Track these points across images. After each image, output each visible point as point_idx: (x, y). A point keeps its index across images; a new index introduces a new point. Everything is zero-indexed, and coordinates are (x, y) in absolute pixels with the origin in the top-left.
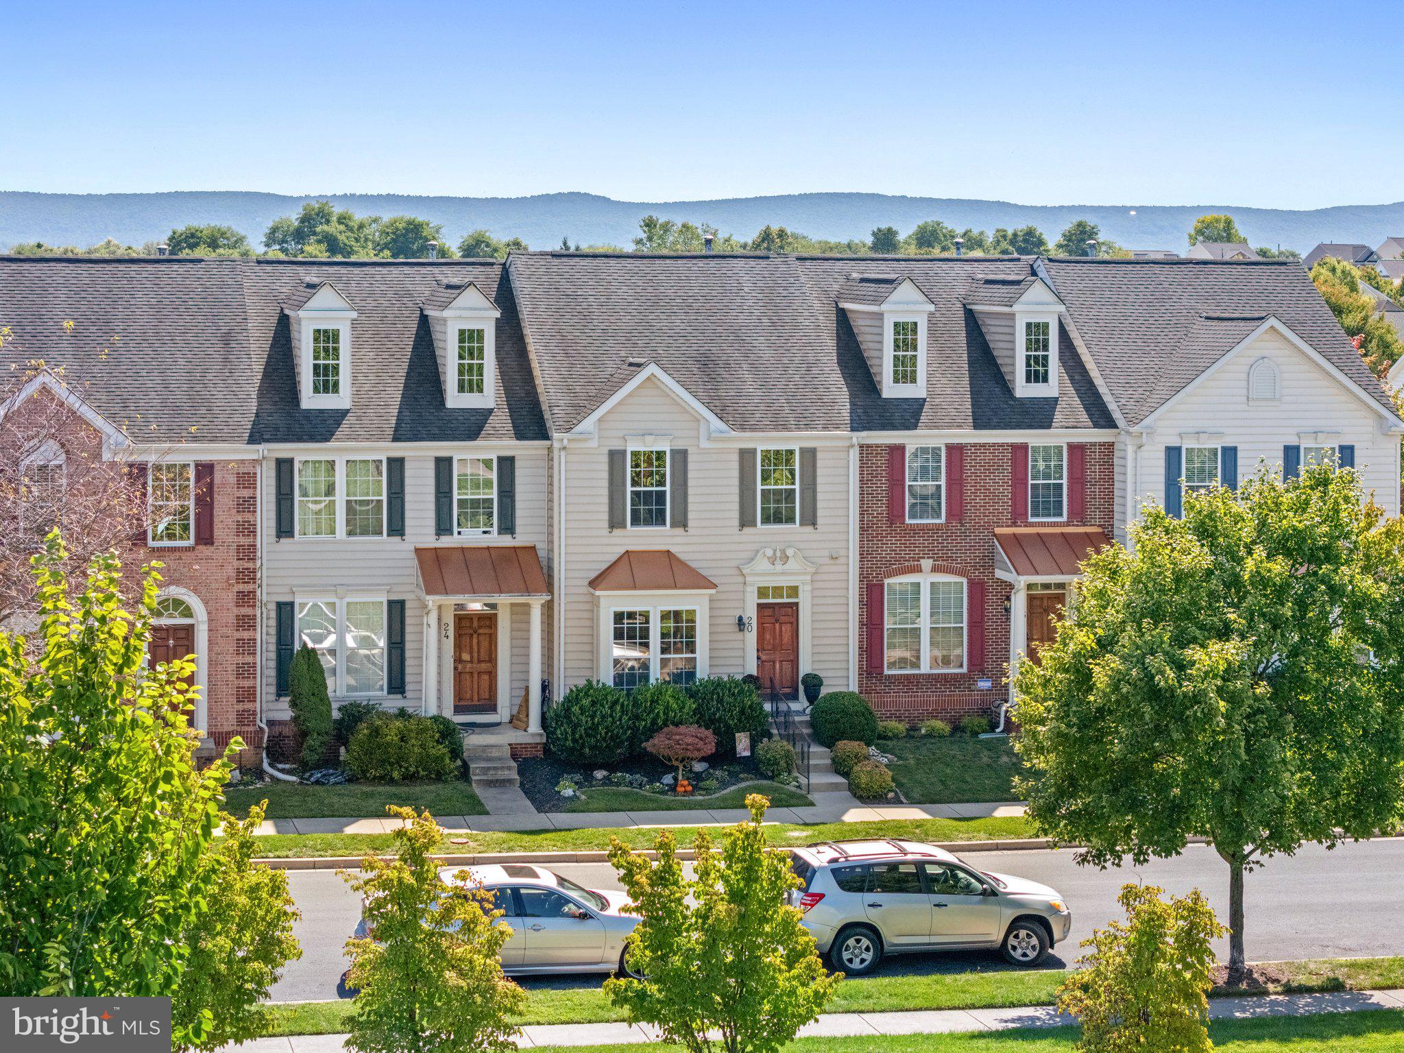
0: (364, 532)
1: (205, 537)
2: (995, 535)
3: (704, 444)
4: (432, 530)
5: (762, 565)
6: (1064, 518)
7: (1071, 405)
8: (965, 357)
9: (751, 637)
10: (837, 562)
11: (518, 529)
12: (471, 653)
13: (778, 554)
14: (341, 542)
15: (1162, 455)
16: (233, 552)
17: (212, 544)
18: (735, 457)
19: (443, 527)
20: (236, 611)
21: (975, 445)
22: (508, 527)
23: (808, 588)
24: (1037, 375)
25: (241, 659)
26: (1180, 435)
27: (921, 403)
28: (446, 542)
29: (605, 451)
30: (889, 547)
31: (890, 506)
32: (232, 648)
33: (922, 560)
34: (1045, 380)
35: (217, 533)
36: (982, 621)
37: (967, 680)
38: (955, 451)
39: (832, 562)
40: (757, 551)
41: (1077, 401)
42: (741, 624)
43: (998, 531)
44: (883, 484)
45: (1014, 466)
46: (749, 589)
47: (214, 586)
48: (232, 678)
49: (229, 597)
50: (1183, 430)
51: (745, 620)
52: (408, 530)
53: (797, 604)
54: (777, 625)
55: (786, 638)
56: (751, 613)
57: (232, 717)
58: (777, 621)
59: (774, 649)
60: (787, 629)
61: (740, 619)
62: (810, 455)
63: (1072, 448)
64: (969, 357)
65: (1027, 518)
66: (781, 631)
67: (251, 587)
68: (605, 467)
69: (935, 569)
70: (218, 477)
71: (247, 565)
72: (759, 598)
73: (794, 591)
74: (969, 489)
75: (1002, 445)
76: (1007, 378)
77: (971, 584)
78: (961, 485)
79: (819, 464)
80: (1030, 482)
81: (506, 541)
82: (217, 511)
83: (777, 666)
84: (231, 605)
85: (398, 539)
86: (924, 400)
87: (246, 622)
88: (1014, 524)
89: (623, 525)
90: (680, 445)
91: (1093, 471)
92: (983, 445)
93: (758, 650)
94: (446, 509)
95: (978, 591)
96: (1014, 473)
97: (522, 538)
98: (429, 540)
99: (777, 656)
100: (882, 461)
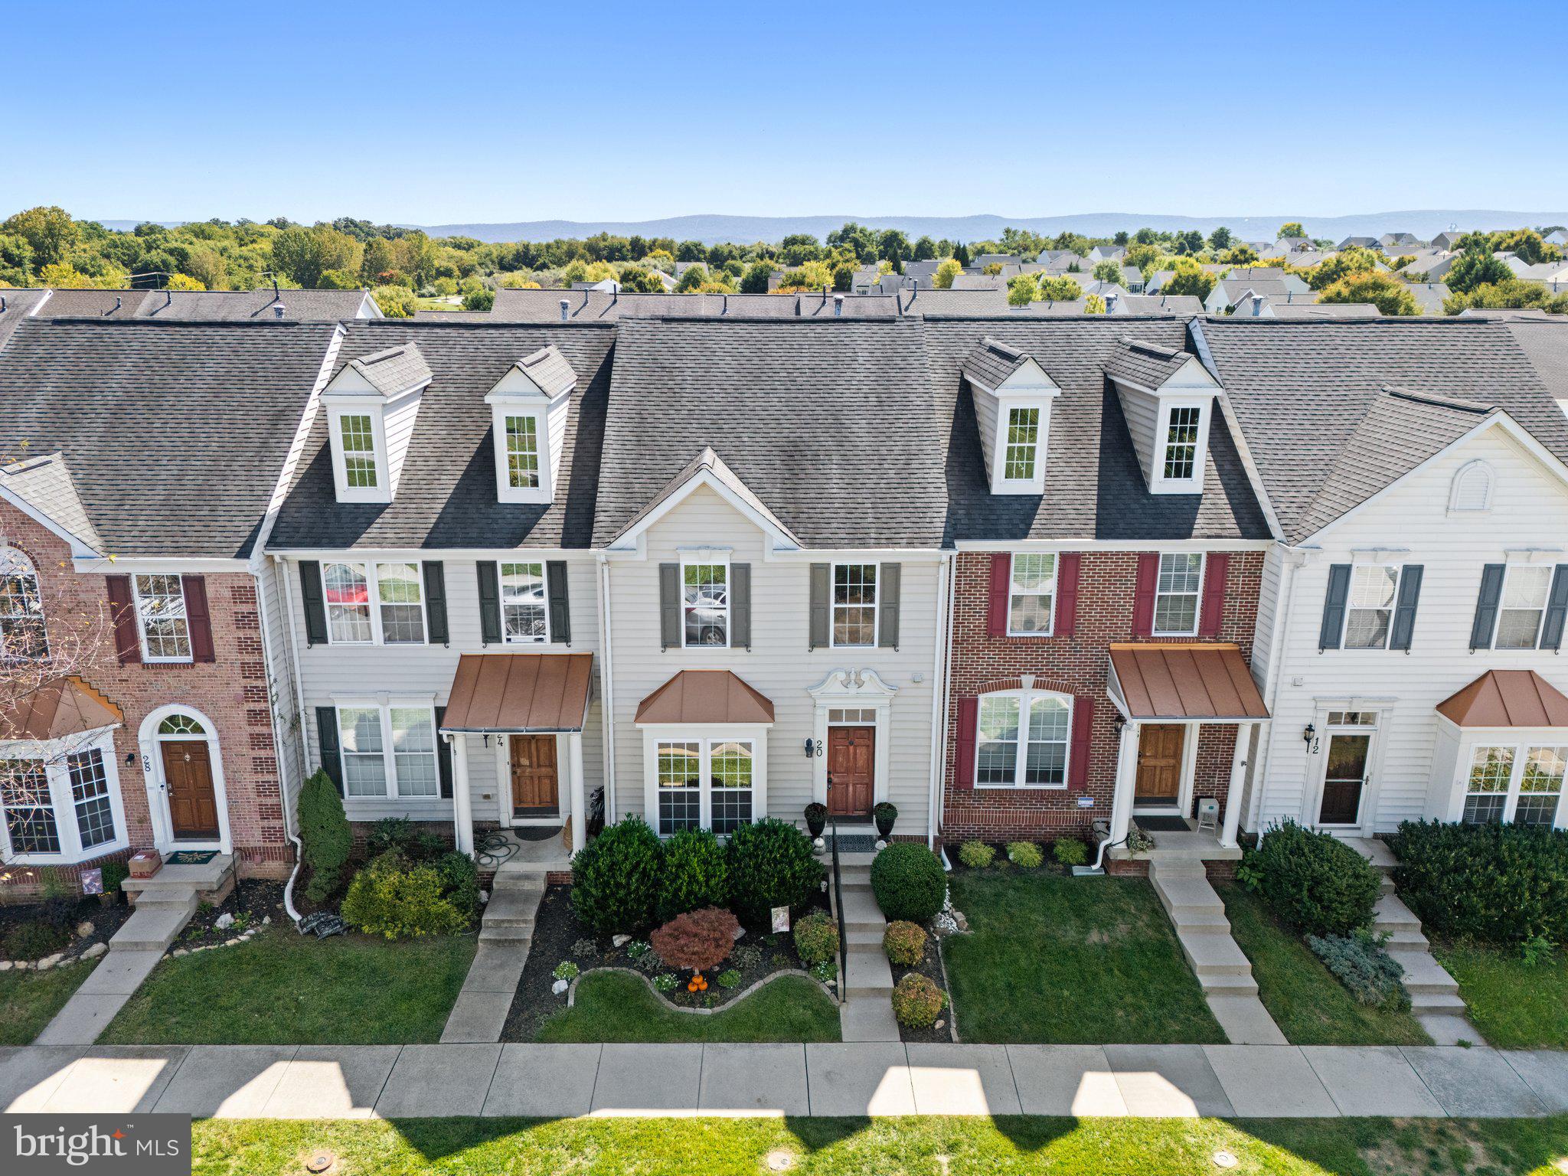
0: (405, 639)
1: (204, 652)
2: (1110, 651)
3: (769, 557)
4: (479, 636)
5: (834, 686)
6: (1195, 633)
7: (1217, 507)
8: (1097, 440)
9: (821, 762)
10: (920, 685)
11: (573, 637)
12: (530, 758)
13: (853, 677)
14: (378, 648)
15: (1325, 575)
16: (238, 670)
17: (214, 661)
18: (806, 573)
19: (490, 634)
20: (249, 729)
21: (1094, 554)
22: (562, 633)
23: (886, 712)
24: (1179, 466)
25: (260, 778)
26: (1353, 552)
27: (1034, 501)
28: (493, 649)
29: (655, 565)
30: (987, 659)
31: (990, 618)
32: (250, 766)
33: (1023, 677)
34: (1188, 474)
35: (218, 649)
36: (1088, 739)
37: (1067, 797)
38: (1070, 562)
39: (915, 685)
40: (829, 673)
41: (1223, 499)
42: (809, 748)
43: (1114, 646)
44: (981, 596)
45: (1139, 577)
46: (819, 712)
47: (220, 704)
48: (253, 796)
49: (240, 716)
50: (1355, 546)
51: (815, 744)
52: (452, 637)
53: (874, 728)
54: (851, 748)
55: (861, 762)
56: (822, 737)
57: (258, 834)
58: (851, 743)
59: (847, 771)
60: (862, 753)
61: (809, 742)
62: (893, 570)
63: (1212, 557)
64: (1102, 440)
65: (1150, 633)
66: (855, 753)
67: (262, 706)
68: (656, 582)
69: (1037, 685)
70: (210, 591)
71: (255, 683)
72: (830, 720)
73: (870, 714)
74: (1083, 601)
75: (1128, 554)
76: (1143, 468)
77: (1079, 703)
78: (1075, 599)
79: (903, 580)
80: (1158, 593)
81: (561, 649)
82: (215, 626)
83: (851, 788)
84: (244, 724)
85: (441, 646)
86: (1040, 497)
87: (263, 741)
88: (1134, 640)
89: (677, 644)
90: (741, 559)
91: (1236, 583)
92: (1105, 554)
93: (829, 773)
94: (491, 615)
95: (1084, 709)
96: (1139, 584)
97: (578, 646)
98: (475, 646)
99: (851, 779)
100: (983, 570)
